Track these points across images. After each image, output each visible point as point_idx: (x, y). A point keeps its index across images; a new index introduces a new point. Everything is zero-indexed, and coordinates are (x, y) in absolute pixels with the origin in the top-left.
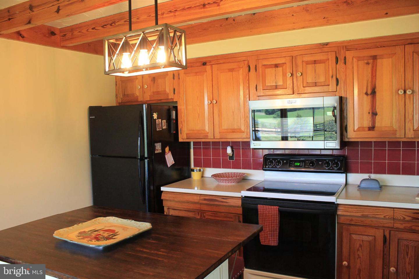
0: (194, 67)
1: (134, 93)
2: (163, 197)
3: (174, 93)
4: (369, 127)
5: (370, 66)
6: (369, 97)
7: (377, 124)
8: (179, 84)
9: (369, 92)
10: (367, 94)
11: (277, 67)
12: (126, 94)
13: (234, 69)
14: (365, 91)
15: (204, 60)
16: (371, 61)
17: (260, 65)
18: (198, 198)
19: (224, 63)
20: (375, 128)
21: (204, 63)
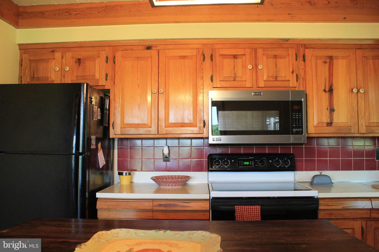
0: (135, 50)
1: (49, 76)
2: (99, 205)
3: (106, 80)
4: (327, 123)
5: (327, 65)
6: (327, 94)
7: (335, 120)
8: (114, 69)
9: (327, 89)
10: (325, 91)
11: (236, 58)
12: (35, 76)
13: (185, 56)
14: (323, 89)
15: (148, 44)
16: (328, 61)
17: (217, 55)
18: (151, 204)
19: (173, 49)
20: (333, 124)
21: (148, 47)
